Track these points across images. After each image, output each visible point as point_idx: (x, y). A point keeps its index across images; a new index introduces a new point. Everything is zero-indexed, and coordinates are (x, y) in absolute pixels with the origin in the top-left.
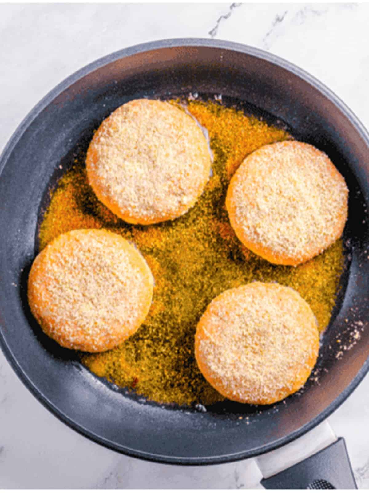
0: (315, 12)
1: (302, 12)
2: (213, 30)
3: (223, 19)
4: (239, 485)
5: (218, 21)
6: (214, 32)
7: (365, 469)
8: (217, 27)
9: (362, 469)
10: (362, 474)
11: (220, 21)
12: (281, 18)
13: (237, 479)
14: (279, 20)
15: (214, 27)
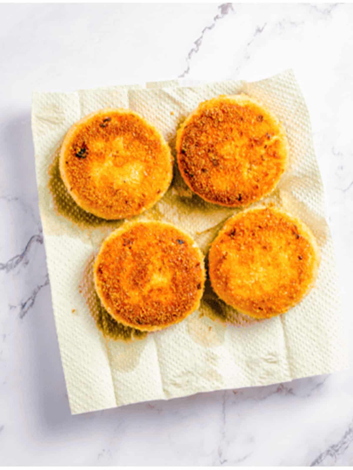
0: (293, 23)
1: (280, 24)
2: (199, 40)
3: (207, 30)
4: (222, 461)
5: (203, 32)
6: (199, 42)
7: (339, 445)
8: (201, 37)
9: (337, 446)
10: (337, 451)
11: (205, 32)
12: (261, 29)
13: (220, 455)
14: (259, 31)
15: (198, 37)
